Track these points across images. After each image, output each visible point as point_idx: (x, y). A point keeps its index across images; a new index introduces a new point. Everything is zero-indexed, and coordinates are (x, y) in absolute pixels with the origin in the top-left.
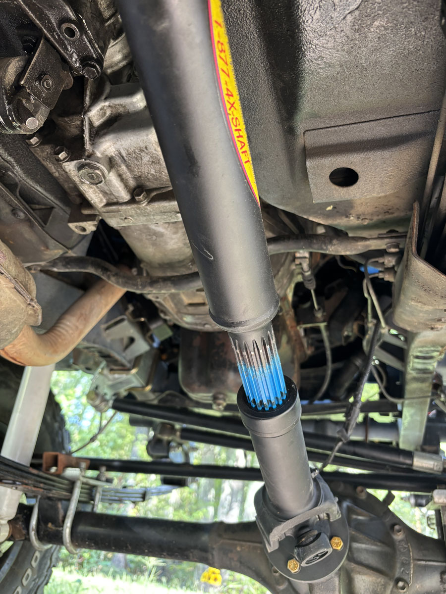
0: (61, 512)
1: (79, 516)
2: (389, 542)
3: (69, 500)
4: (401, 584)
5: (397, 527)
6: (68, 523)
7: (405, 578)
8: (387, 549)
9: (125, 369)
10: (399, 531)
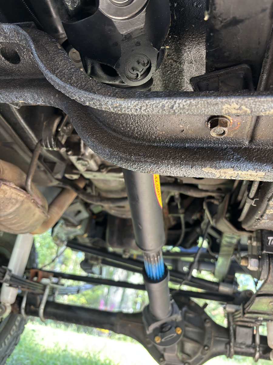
0: (39, 301)
1: (48, 303)
2: (202, 328)
3: (43, 294)
4: (206, 348)
5: (207, 321)
6: (42, 307)
7: (209, 345)
8: (201, 331)
9: (74, 226)
10: (208, 322)
